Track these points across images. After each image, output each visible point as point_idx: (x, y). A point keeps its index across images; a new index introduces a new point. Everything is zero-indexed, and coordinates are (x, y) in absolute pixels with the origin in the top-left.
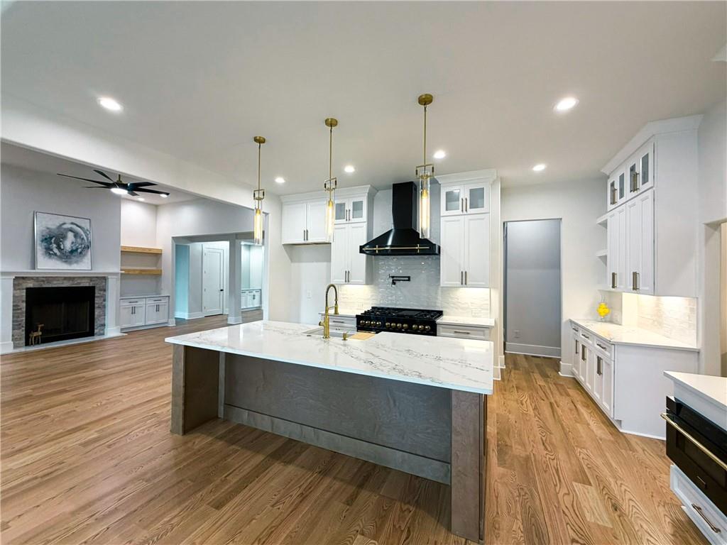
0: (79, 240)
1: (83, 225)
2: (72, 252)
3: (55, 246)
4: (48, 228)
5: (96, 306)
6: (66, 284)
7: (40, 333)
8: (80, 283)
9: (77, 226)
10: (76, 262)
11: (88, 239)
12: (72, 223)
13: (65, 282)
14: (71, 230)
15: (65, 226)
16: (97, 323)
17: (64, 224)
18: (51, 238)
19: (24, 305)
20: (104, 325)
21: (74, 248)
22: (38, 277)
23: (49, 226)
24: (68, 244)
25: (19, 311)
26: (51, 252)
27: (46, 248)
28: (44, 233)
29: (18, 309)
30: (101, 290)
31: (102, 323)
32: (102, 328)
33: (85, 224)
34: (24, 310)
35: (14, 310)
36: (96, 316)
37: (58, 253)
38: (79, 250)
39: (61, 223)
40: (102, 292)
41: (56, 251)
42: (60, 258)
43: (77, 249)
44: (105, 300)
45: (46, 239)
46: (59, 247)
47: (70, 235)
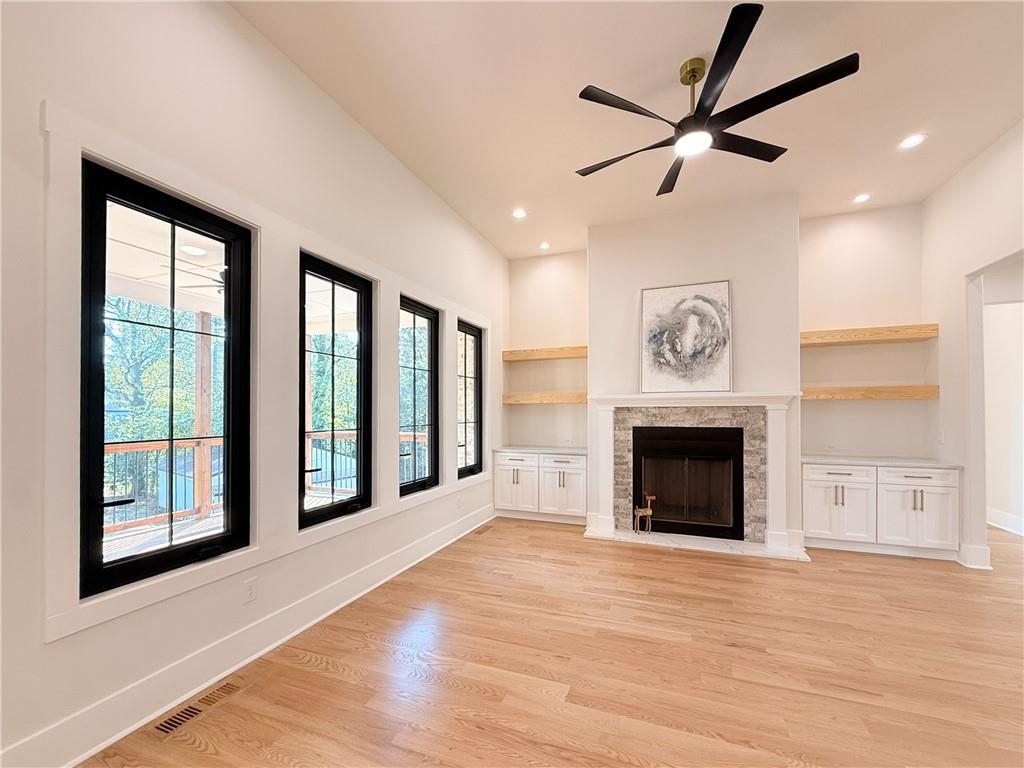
0: (708, 330)
1: (714, 297)
2: (695, 355)
3: (668, 347)
4: (658, 316)
5: (746, 472)
6: (689, 422)
7: (649, 512)
8: (713, 420)
9: (706, 300)
10: (702, 376)
11: (723, 324)
12: (697, 297)
13: (688, 417)
14: (694, 313)
15: (683, 307)
16: (749, 513)
17: (684, 300)
18: (662, 333)
19: (630, 456)
20: (764, 521)
21: (699, 348)
22: (647, 408)
23: (660, 312)
24: (687, 343)
25: (625, 467)
26: (662, 360)
27: (654, 355)
28: (653, 326)
29: (623, 464)
30: (755, 438)
31: (760, 513)
32: (761, 526)
33: (719, 293)
34: (631, 465)
35: (615, 464)
36: (745, 496)
37: (673, 361)
38: (708, 351)
39: (678, 301)
40: (757, 443)
41: (669, 356)
42: (676, 369)
43: (704, 349)
44: (764, 462)
45: (655, 336)
46: (674, 350)
47: (693, 321)
